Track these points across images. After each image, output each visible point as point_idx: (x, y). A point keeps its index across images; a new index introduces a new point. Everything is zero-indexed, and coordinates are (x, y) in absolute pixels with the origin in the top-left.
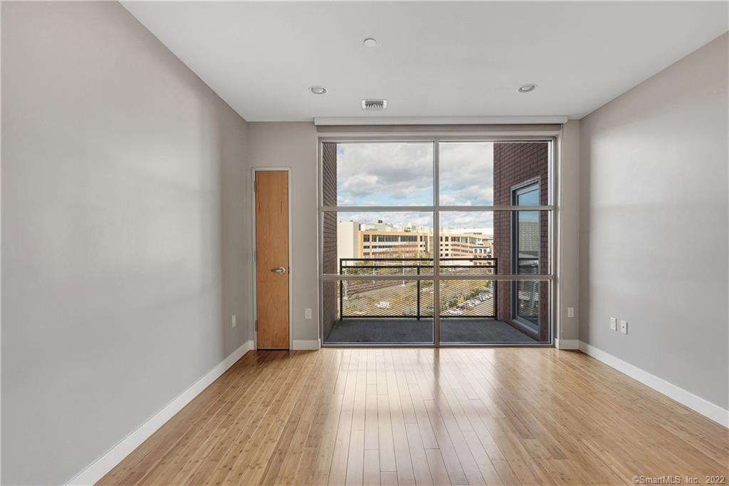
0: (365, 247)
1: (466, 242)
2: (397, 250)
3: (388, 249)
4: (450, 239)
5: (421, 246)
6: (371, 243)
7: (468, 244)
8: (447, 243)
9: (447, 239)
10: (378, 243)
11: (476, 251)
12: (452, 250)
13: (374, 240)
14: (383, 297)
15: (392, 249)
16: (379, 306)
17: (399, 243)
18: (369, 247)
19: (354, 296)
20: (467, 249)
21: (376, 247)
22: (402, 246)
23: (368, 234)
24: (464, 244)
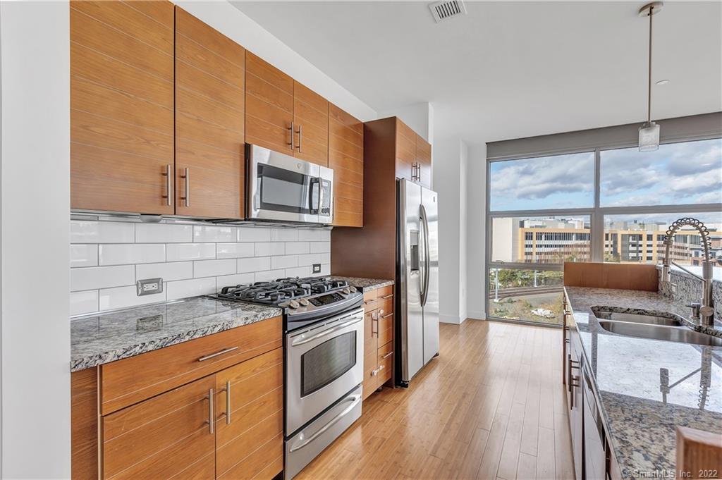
0: (526, 246)
1: (685, 241)
2: (570, 250)
3: (558, 249)
4: (655, 238)
5: (607, 246)
6: (534, 242)
7: (687, 245)
8: (650, 243)
9: (650, 237)
10: (543, 242)
11: (697, 254)
12: (658, 252)
13: (539, 237)
14: (543, 304)
15: (562, 250)
16: (536, 313)
17: (574, 242)
18: (532, 246)
19: (506, 299)
20: (686, 251)
21: (541, 246)
22: (577, 246)
23: (530, 231)
24: (681, 244)
